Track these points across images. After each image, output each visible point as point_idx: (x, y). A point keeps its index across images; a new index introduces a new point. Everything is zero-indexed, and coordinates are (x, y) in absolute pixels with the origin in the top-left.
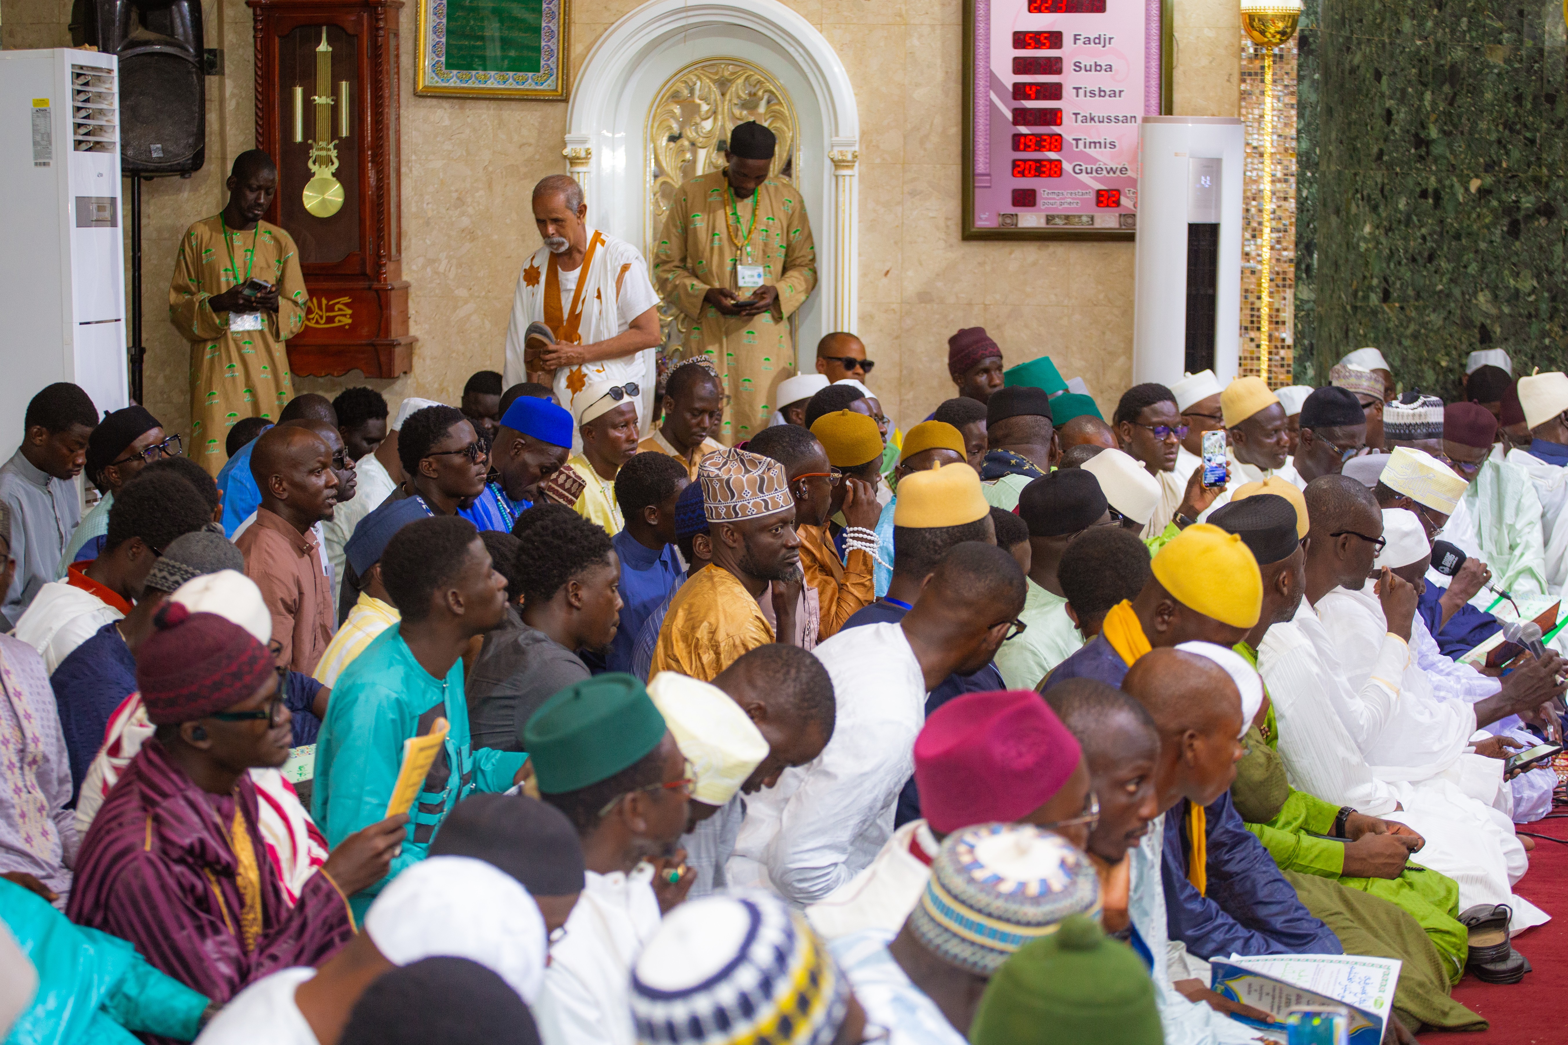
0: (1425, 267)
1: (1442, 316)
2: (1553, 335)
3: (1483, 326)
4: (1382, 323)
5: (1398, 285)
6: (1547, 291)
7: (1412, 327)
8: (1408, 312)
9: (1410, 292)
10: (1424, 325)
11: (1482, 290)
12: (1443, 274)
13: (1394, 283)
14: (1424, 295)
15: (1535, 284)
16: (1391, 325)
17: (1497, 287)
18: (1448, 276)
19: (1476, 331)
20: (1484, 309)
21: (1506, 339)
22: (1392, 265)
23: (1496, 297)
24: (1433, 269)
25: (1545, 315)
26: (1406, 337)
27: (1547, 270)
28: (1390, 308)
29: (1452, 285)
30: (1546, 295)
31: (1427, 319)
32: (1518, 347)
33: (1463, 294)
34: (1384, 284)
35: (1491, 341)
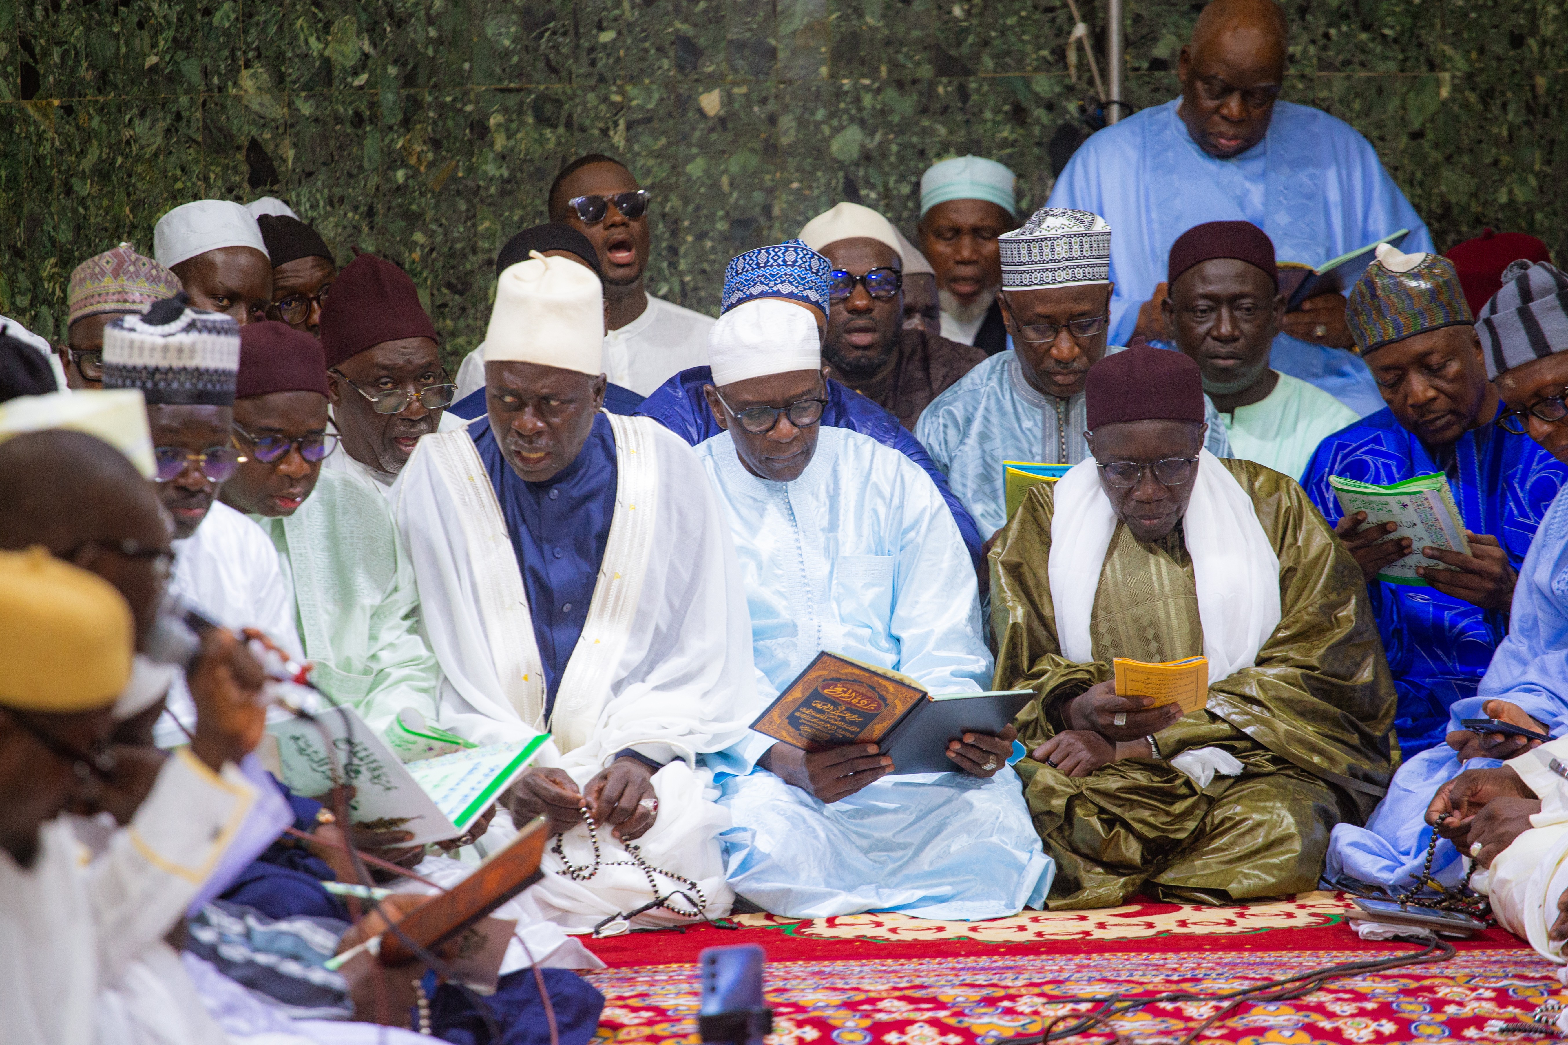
0: (116, 14)
1: (162, 125)
2: (413, 161)
3: (255, 146)
4: (25, 144)
5: (56, 56)
6: (395, 62)
7: (94, 153)
8: (82, 118)
9: (85, 72)
10: (122, 147)
11: (248, 65)
12: (157, 32)
13: (46, 53)
14: (119, 78)
15: (367, 47)
16: (45, 149)
17: (281, 55)
18: (170, 34)
19: (241, 156)
20: (255, 107)
21: (310, 174)
22: (39, 13)
23: (280, 79)
24: (135, 19)
25: (394, 119)
26: (83, 176)
27: (391, 14)
28: (40, 110)
29: (181, 55)
30: (392, 71)
31: (127, 133)
32: (338, 191)
33: (206, 74)
34: (22, 56)
35: (275, 181)
